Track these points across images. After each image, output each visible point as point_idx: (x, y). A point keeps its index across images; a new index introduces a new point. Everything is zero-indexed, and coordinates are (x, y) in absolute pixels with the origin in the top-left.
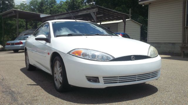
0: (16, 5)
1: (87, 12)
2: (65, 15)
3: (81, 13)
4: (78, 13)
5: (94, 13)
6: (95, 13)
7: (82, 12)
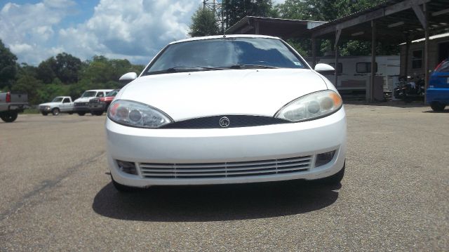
0: (274, 5)
1: (405, 5)
2: (356, 19)
3: (392, 9)
4: (385, 11)
5: (421, 5)
6: (424, 5)
7: (394, 7)
